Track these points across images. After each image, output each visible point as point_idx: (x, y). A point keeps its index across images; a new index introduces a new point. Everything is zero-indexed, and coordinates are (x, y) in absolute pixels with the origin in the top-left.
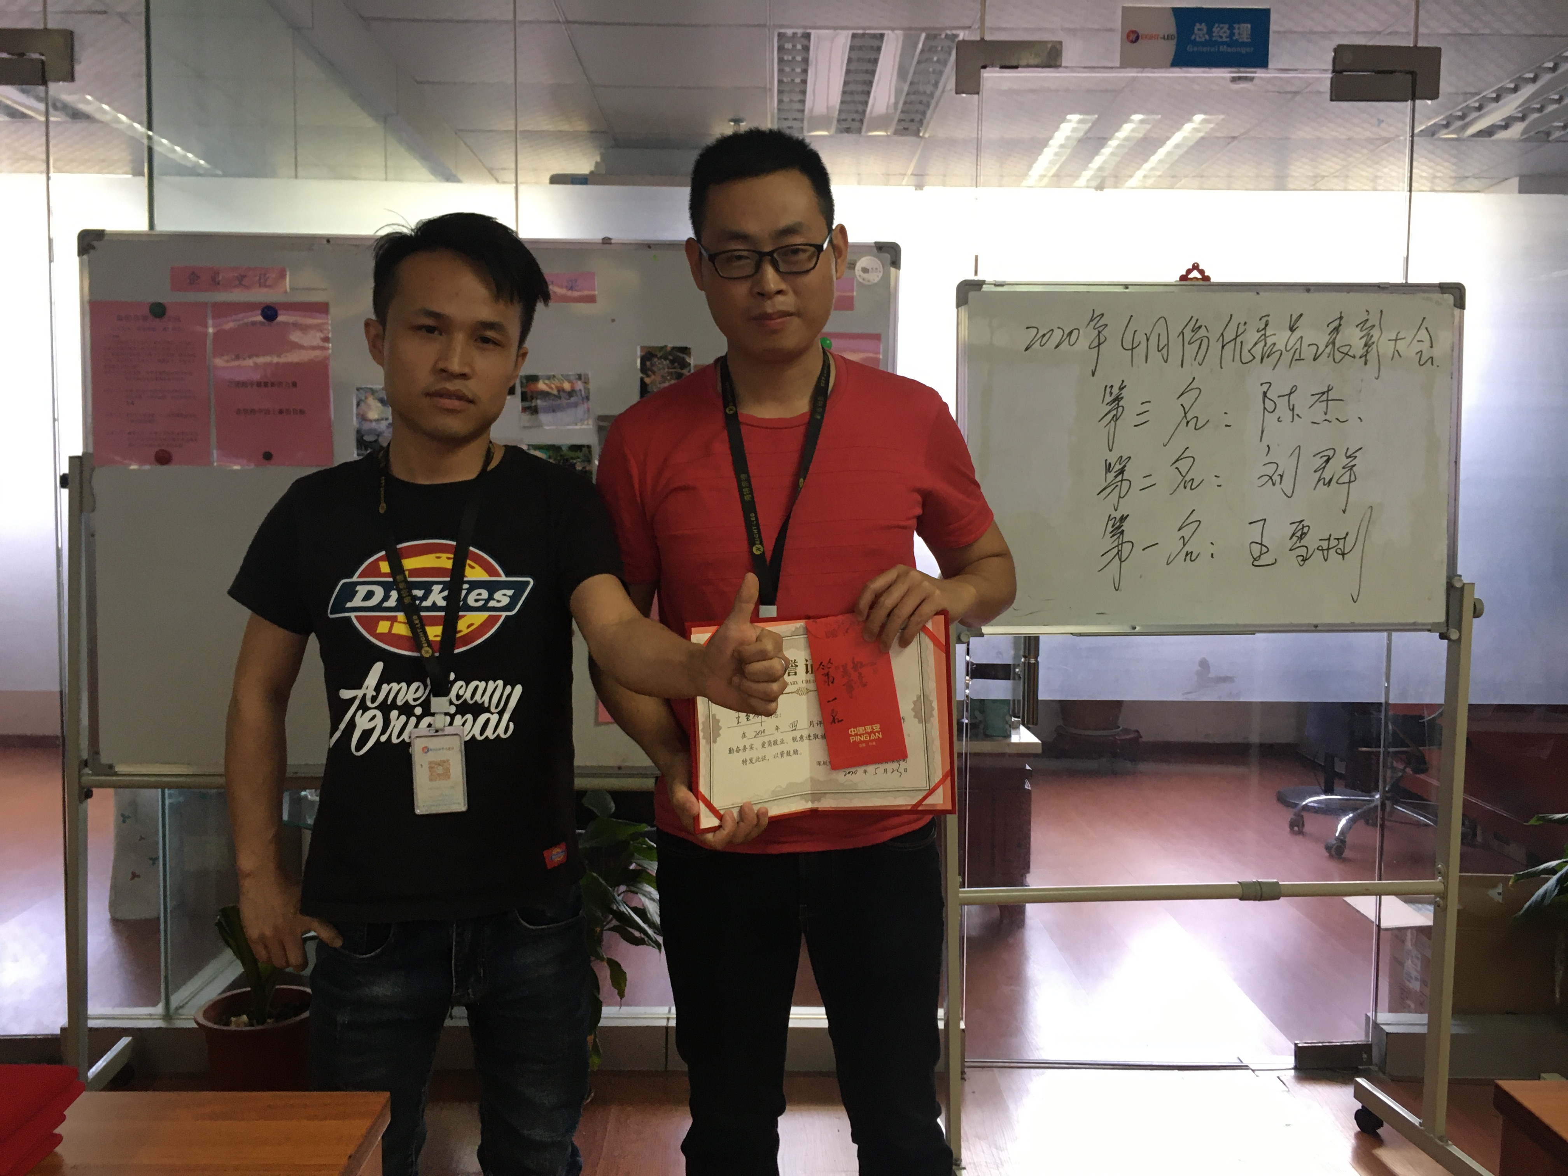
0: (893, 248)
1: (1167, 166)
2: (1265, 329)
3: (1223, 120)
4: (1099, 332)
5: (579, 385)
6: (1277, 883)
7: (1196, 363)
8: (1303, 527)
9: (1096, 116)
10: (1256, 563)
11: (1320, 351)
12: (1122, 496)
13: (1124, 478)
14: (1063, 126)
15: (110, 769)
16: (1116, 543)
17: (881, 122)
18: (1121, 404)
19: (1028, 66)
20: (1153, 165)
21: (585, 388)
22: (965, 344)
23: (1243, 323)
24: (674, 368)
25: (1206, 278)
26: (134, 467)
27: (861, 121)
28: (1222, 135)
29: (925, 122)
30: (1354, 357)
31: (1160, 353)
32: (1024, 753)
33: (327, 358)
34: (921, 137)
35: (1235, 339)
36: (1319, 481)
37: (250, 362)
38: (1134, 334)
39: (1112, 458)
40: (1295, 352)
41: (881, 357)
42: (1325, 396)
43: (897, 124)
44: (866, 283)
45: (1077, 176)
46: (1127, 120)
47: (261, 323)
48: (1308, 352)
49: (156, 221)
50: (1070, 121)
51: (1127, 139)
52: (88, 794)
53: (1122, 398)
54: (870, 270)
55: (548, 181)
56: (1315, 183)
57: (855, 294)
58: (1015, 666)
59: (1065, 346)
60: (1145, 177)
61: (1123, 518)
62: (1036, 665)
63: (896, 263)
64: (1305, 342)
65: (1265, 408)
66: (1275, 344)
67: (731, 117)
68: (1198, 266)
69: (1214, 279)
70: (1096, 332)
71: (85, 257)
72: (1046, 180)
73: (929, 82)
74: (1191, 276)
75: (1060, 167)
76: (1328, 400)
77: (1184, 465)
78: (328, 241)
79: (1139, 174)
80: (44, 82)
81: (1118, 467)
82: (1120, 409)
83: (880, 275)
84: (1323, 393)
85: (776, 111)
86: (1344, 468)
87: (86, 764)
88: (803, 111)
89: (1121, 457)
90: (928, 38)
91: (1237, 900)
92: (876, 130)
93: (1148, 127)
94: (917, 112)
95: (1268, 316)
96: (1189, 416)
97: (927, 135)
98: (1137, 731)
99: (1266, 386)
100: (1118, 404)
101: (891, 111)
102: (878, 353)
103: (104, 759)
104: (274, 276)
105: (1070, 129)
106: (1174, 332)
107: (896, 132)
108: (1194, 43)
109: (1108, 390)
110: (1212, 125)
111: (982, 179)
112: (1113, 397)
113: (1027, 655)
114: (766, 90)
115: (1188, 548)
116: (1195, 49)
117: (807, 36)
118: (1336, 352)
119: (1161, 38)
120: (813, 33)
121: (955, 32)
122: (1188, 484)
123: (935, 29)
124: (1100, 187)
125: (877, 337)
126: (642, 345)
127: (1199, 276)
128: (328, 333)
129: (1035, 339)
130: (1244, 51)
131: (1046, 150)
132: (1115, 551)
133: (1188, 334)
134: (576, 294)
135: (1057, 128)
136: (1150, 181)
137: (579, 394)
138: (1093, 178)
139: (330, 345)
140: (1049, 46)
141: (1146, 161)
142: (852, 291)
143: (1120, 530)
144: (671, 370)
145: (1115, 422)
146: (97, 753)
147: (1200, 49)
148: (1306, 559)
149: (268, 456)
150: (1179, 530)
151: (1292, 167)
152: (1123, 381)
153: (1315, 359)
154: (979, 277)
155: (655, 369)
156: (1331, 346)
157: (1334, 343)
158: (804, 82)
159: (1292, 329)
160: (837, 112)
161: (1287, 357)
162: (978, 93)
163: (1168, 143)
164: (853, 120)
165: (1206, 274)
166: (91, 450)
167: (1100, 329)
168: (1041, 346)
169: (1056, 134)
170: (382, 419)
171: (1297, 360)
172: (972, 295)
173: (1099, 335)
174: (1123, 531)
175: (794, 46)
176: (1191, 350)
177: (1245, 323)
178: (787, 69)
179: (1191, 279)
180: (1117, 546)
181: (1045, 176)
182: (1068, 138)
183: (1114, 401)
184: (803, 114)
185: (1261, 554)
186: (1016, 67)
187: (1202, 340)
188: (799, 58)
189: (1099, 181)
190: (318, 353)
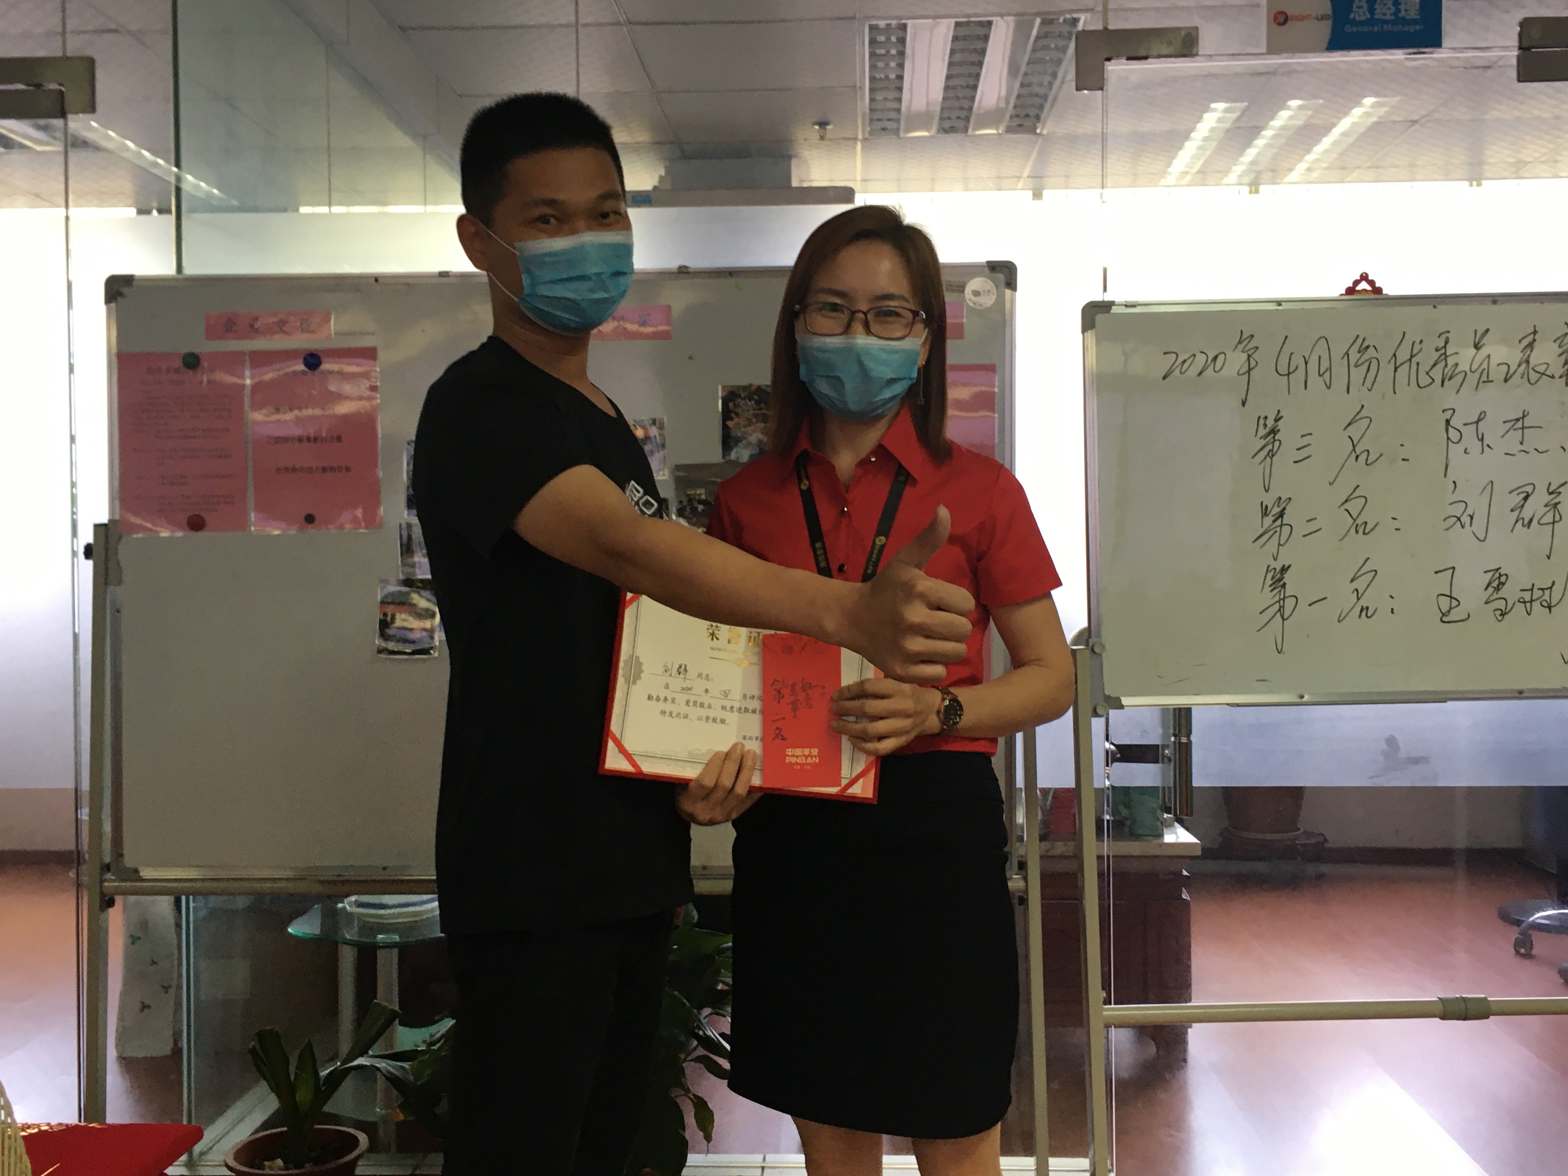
0: (1007, 267)
1: (1335, 156)
2: (1445, 347)
3: (1400, 101)
4: (1249, 356)
5: (654, 431)
6: (1485, 998)
7: (1365, 389)
8: (1500, 575)
9: (1246, 104)
10: (1445, 619)
11: (1511, 372)
12: (1282, 543)
13: (1284, 522)
14: (1206, 116)
15: (134, 874)
16: (1277, 598)
17: (991, 118)
18: (1276, 438)
19: (1159, 56)
20: (1317, 157)
21: (660, 435)
22: (1092, 373)
23: (1418, 341)
24: (760, 409)
25: (1378, 291)
26: (165, 534)
27: (968, 119)
28: (1401, 119)
29: (1043, 117)
30: (1553, 377)
31: (1321, 378)
32: (1180, 854)
33: (375, 409)
34: (1039, 134)
35: (1410, 360)
36: (1517, 521)
37: (289, 416)
38: (1290, 357)
39: (1269, 500)
40: (1482, 373)
41: (996, 390)
42: (1519, 423)
43: (1010, 121)
44: (977, 307)
45: (1226, 172)
46: (1283, 107)
47: (303, 372)
48: (1498, 374)
49: (184, 263)
50: (1215, 110)
51: (1283, 128)
52: (111, 903)
53: (1279, 431)
54: (982, 292)
56: (1518, 170)
57: (965, 320)
58: (1165, 746)
59: (1210, 371)
60: (1309, 169)
61: (1284, 569)
62: (1189, 745)
63: (1011, 284)
64: (1494, 361)
65: (1448, 438)
66: (1457, 364)
67: (815, 119)
68: (1367, 276)
69: (1389, 290)
70: (1245, 356)
71: (113, 305)
72: (1188, 178)
73: (1045, 73)
74: (1359, 288)
75: (1205, 162)
76: (1523, 428)
77: (1354, 506)
78: (376, 280)
79: (1301, 167)
80: (63, 115)
81: (1277, 510)
82: (1277, 444)
83: (994, 298)
84: (1518, 420)
85: (867, 111)
86: (1546, 506)
87: (107, 868)
88: (899, 110)
89: (1280, 498)
90: (1043, 23)
91: (1437, 1020)
92: (985, 128)
93: (1310, 113)
94: (1032, 106)
95: (1448, 332)
96: (1358, 450)
97: (1044, 132)
98: (1322, 834)
99: (1449, 413)
100: (1274, 437)
101: (1002, 105)
102: (993, 386)
103: (129, 861)
104: (317, 319)
105: (1215, 119)
106: (1338, 352)
107: (1009, 130)
108: (1354, 23)
109: (1262, 421)
110: (1386, 109)
111: (1109, 181)
112: (1267, 430)
113: (1177, 732)
114: (854, 89)
115: (1363, 602)
116: (1355, 29)
117: (904, 27)
118: (1531, 372)
119: (1314, 18)
120: (910, 23)
121: (1075, 15)
122: (1362, 528)
123: (1049, 13)
124: (1255, 184)
125: (991, 369)
126: (726, 384)
127: (1369, 288)
128: (377, 382)
129: (1175, 366)
130: (1412, 29)
131: (1187, 144)
132: (1277, 606)
133: (1354, 356)
134: (649, 330)
135: (1199, 119)
136: (1315, 175)
137: (653, 440)
138: (1245, 174)
139: (378, 395)
140: (1183, 33)
141: (1309, 151)
142: (962, 317)
143: (1281, 583)
144: (755, 412)
145: (1271, 459)
146: (121, 855)
147: (1361, 29)
148: (1505, 614)
149: (310, 519)
150: (1352, 581)
151: (1488, 152)
152: (1279, 411)
153: (1506, 380)
154: (1108, 297)
155: (739, 410)
156: (1524, 366)
157: (1528, 362)
158: (900, 78)
159: (1477, 347)
160: (939, 110)
161: (1473, 379)
162: (1102, 89)
163: (1334, 130)
164: (958, 118)
165: (1377, 285)
166: (117, 517)
167: (1251, 352)
168: (1181, 373)
169: (1199, 126)
171: (1484, 382)
172: (1100, 318)
173: (1249, 359)
174: (1285, 584)
175: (888, 39)
176: (1357, 374)
177: (1421, 341)
178: (881, 64)
179: (1359, 291)
180: (1279, 601)
181: (1187, 173)
182: (1212, 130)
183: (1269, 434)
184: (900, 114)
185: (1451, 608)
186: (1146, 58)
187: (1371, 362)
188: (893, 52)
189: (1252, 176)
190: (365, 404)
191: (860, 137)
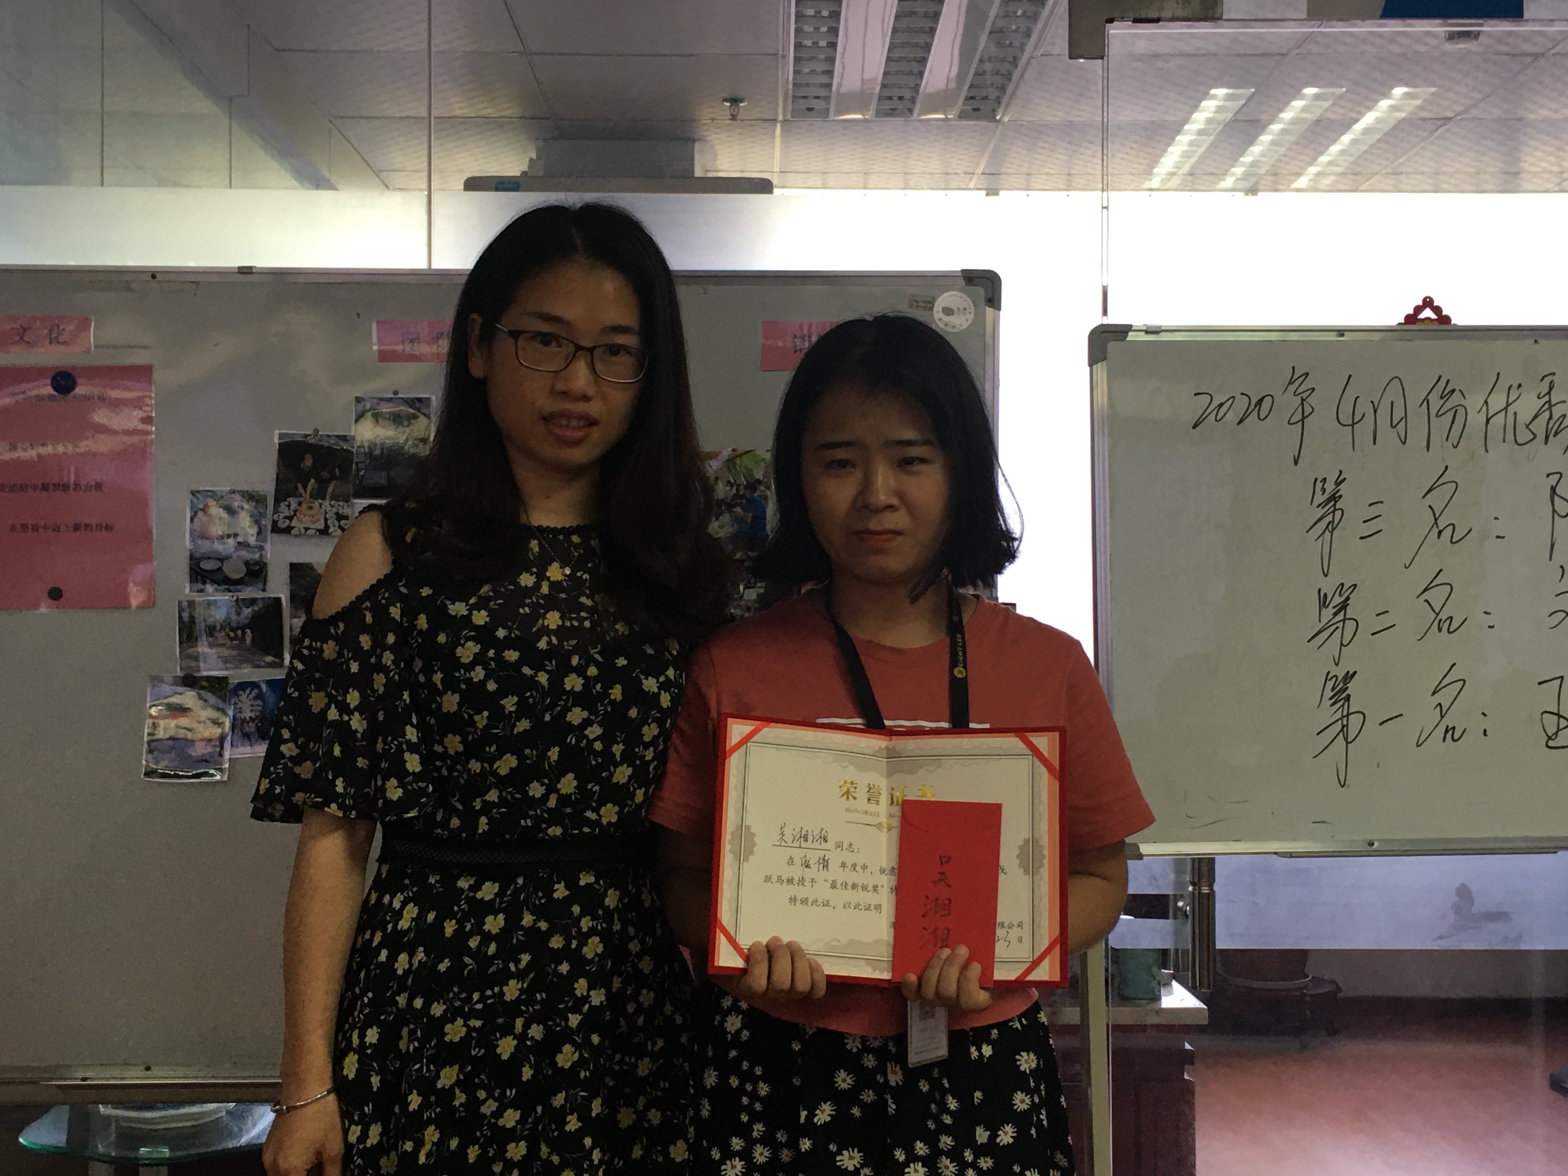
0: (988, 278)
2: (1549, 393)
3: (1433, 93)
4: (1303, 400)
7: (1449, 443)
9: (1252, 90)
10: (1551, 743)
12: (1345, 644)
13: (1347, 616)
14: (1204, 104)
16: (1338, 715)
17: (940, 101)
18: (1339, 505)
19: (1174, 19)
23: (1515, 385)
25: (1444, 320)
27: (913, 100)
28: (1431, 116)
29: (1004, 101)
31: (1394, 430)
32: (1180, 1024)
33: (147, 447)
34: (1000, 121)
35: (1506, 409)
38: (1355, 402)
39: (1329, 587)
43: (964, 104)
44: (950, 330)
45: (1221, 175)
46: (1297, 94)
47: (50, 397)
50: (1214, 97)
51: (1294, 122)
53: (1341, 496)
54: (956, 310)
55: (462, 187)
58: (1177, 898)
59: (1252, 421)
60: (1321, 174)
61: (1349, 677)
62: (1211, 896)
63: (993, 300)
65: (1554, 511)
66: (1564, 416)
67: (725, 95)
68: (1432, 300)
69: (1458, 320)
70: (1298, 399)
72: (1176, 181)
74: (1422, 316)
75: (1198, 162)
77: (1437, 596)
78: (154, 276)
79: (1312, 171)
81: (1338, 600)
82: (1338, 513)
83: (971, 317)
85: (791, 86)
88: (829, 86)
89: (1342, 584)
92: (930, 113)
93: (1326, 104)
94: (993, 86)
95: (1554, 374)
96: (1442, 524)
97: (1006, 119)
98: (1333, 982)
99: (1554, 479)
100: (1334, 505)
101: (952, 85)
104: (72, 328)
105: (1213, 109)
106: (1415, 396)
107: (962, 116)
109: (1319, 485)
111: (1077, 182)
112: (1326, 496)
113: (1196, 881)
114: (777, 58)
115: (1448, 721)
122: (1444, 625)
124: (1252, 191)
127: (1433, 316)
128: (151, 411)
129: (1208, 412)
132: (1339, 726)
133: (1435, 402)
135: (1195, 107)
136: (1328, 181)
138: (1246, 176)
139: (154, 429)
141: (1320, 153)
143: (1344, 695)
145: (1332, 532)
149: (56, 595)
150: (1434, 693)
151: (1527, 159)
152: (1341, 472)
154: (1116, 321)
158: (833, 45)
160: (878, 88)
162: (1102, 58)
164: (901, 98)
165: (1444, 313)
167: (1305, 395)
168: (1216, 421)
169: (1194, 116)
170: (229, 536)
172: (1112, 346)
173: (1302, 404)
174: (1349, 696)
176: (1440, 425)
177: (1520, 386)
178: (808, 28)
179: (1422, 321)
180: (1341, 719)
181: (1175, 174)
182: (1209, 121)
183: (1328, 501)
184: (831, 90)
185: (1559, 730)
186: (1157, 20)
187: (1456, 411)
189: (1252, 181)
190: (135, 439)
191: (781, 118)
